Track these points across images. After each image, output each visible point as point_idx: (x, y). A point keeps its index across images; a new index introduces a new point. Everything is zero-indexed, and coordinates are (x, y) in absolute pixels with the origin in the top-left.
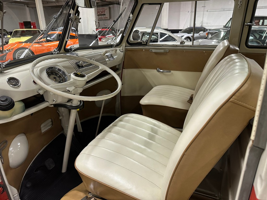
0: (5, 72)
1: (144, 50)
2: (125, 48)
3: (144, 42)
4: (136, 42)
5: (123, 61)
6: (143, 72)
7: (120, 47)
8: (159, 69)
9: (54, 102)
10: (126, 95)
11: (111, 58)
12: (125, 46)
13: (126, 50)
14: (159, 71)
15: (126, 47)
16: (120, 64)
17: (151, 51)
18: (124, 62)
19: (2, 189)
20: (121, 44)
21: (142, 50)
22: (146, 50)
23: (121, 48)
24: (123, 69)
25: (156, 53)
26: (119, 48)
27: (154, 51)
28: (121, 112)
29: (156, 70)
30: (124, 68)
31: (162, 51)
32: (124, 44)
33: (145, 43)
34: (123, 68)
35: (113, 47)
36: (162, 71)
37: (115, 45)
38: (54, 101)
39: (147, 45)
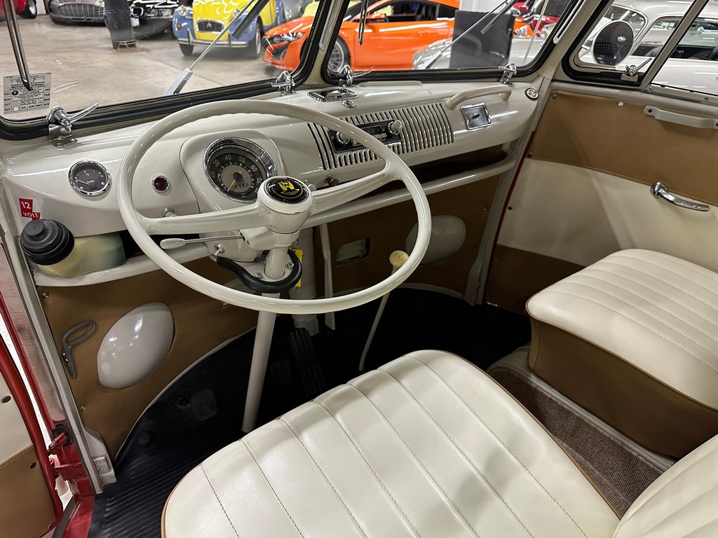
0: (80, 140)
1: (621, 104)
2: (550, 86)
3: (629, 75)
4: (599, 71)
5: (532, 129)
6: (596, 184)
7: (532, 82)
8: (660, 187)
9: (218, 252)
10: (513, 245)
11: (477, 119)
12: (553, 80)
13: (553, 95)
14: (659, 194)
15: (556, 84)
16: (517, 140)
17: (650, 111)
18: (534, 134)
19: (65, 438)
20: (540, 71)
21: (613, 101)
22: (629, 105)
23: (535, 86)
24: (526, 160)
25: (668, 126)
26: (527, 85)
27: (660, 114)
28: (484, 294)
29: (649, 188)
30: (530, 156)
31: (695, 121)
32: (550, 70)
33: (635, 79)
34: (527, 154)
35: (506, 77)
36: (671, 198)
37: (511, 74)
38: (218, 248)
39: (639, 85)
